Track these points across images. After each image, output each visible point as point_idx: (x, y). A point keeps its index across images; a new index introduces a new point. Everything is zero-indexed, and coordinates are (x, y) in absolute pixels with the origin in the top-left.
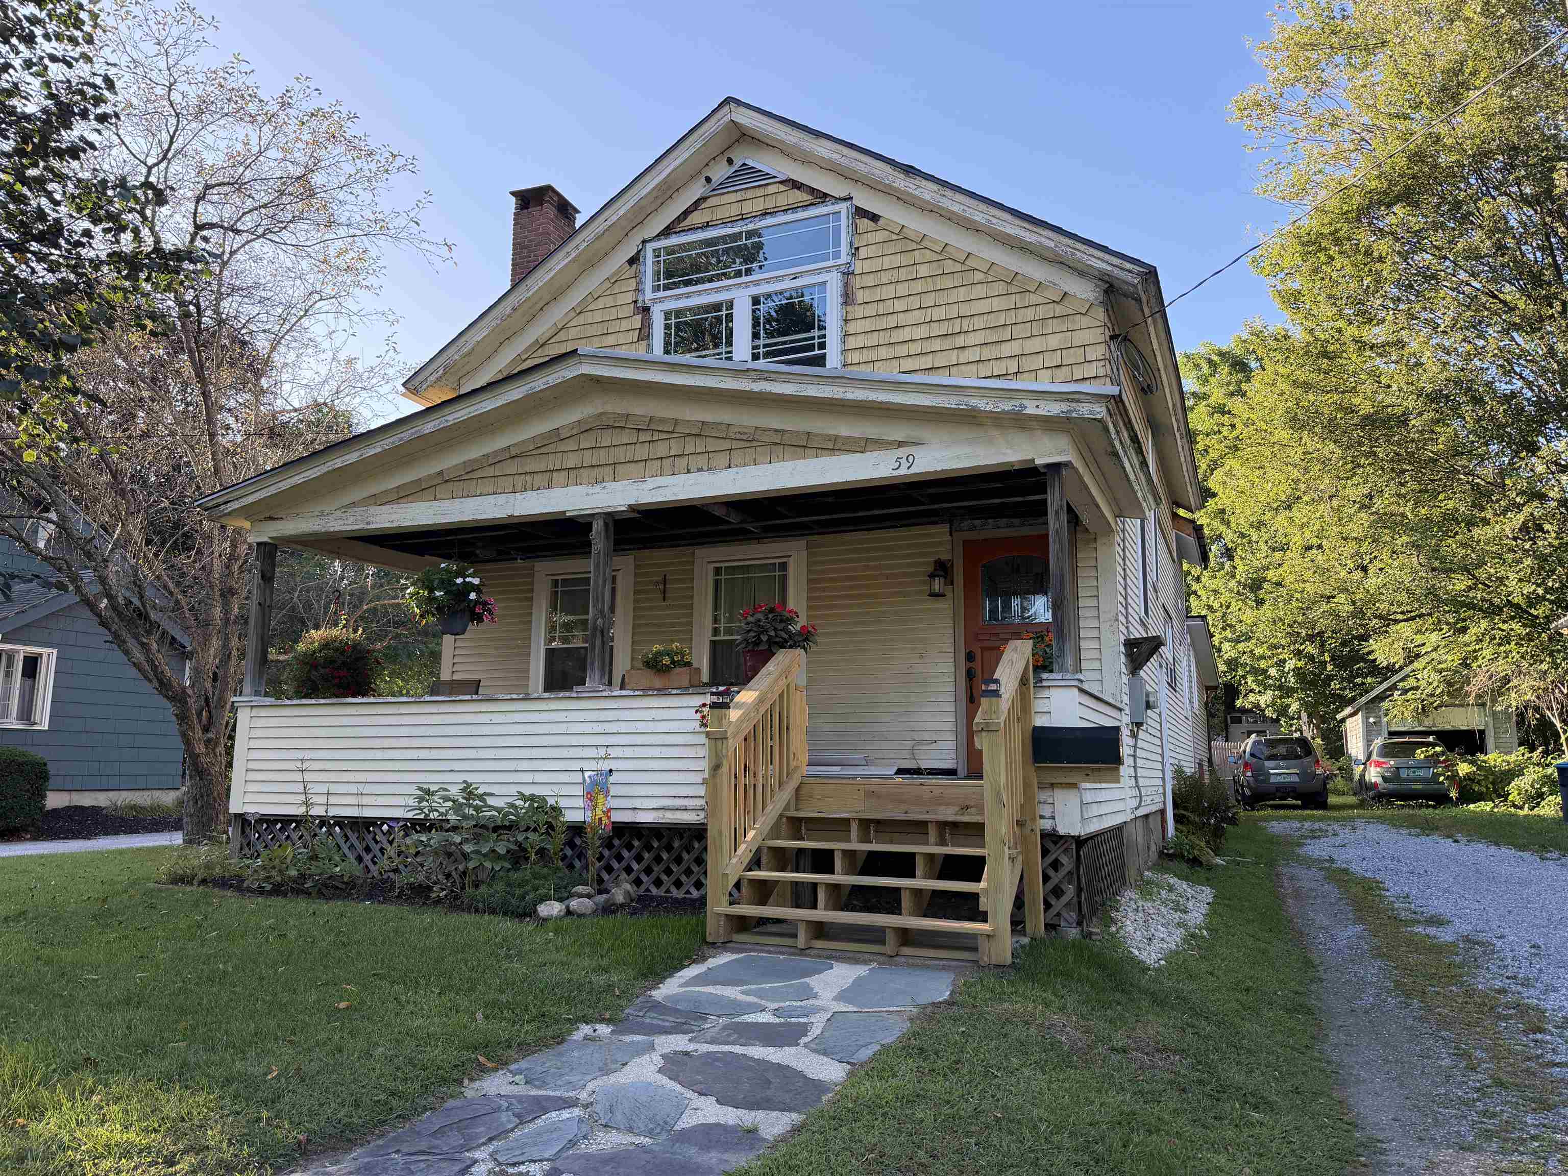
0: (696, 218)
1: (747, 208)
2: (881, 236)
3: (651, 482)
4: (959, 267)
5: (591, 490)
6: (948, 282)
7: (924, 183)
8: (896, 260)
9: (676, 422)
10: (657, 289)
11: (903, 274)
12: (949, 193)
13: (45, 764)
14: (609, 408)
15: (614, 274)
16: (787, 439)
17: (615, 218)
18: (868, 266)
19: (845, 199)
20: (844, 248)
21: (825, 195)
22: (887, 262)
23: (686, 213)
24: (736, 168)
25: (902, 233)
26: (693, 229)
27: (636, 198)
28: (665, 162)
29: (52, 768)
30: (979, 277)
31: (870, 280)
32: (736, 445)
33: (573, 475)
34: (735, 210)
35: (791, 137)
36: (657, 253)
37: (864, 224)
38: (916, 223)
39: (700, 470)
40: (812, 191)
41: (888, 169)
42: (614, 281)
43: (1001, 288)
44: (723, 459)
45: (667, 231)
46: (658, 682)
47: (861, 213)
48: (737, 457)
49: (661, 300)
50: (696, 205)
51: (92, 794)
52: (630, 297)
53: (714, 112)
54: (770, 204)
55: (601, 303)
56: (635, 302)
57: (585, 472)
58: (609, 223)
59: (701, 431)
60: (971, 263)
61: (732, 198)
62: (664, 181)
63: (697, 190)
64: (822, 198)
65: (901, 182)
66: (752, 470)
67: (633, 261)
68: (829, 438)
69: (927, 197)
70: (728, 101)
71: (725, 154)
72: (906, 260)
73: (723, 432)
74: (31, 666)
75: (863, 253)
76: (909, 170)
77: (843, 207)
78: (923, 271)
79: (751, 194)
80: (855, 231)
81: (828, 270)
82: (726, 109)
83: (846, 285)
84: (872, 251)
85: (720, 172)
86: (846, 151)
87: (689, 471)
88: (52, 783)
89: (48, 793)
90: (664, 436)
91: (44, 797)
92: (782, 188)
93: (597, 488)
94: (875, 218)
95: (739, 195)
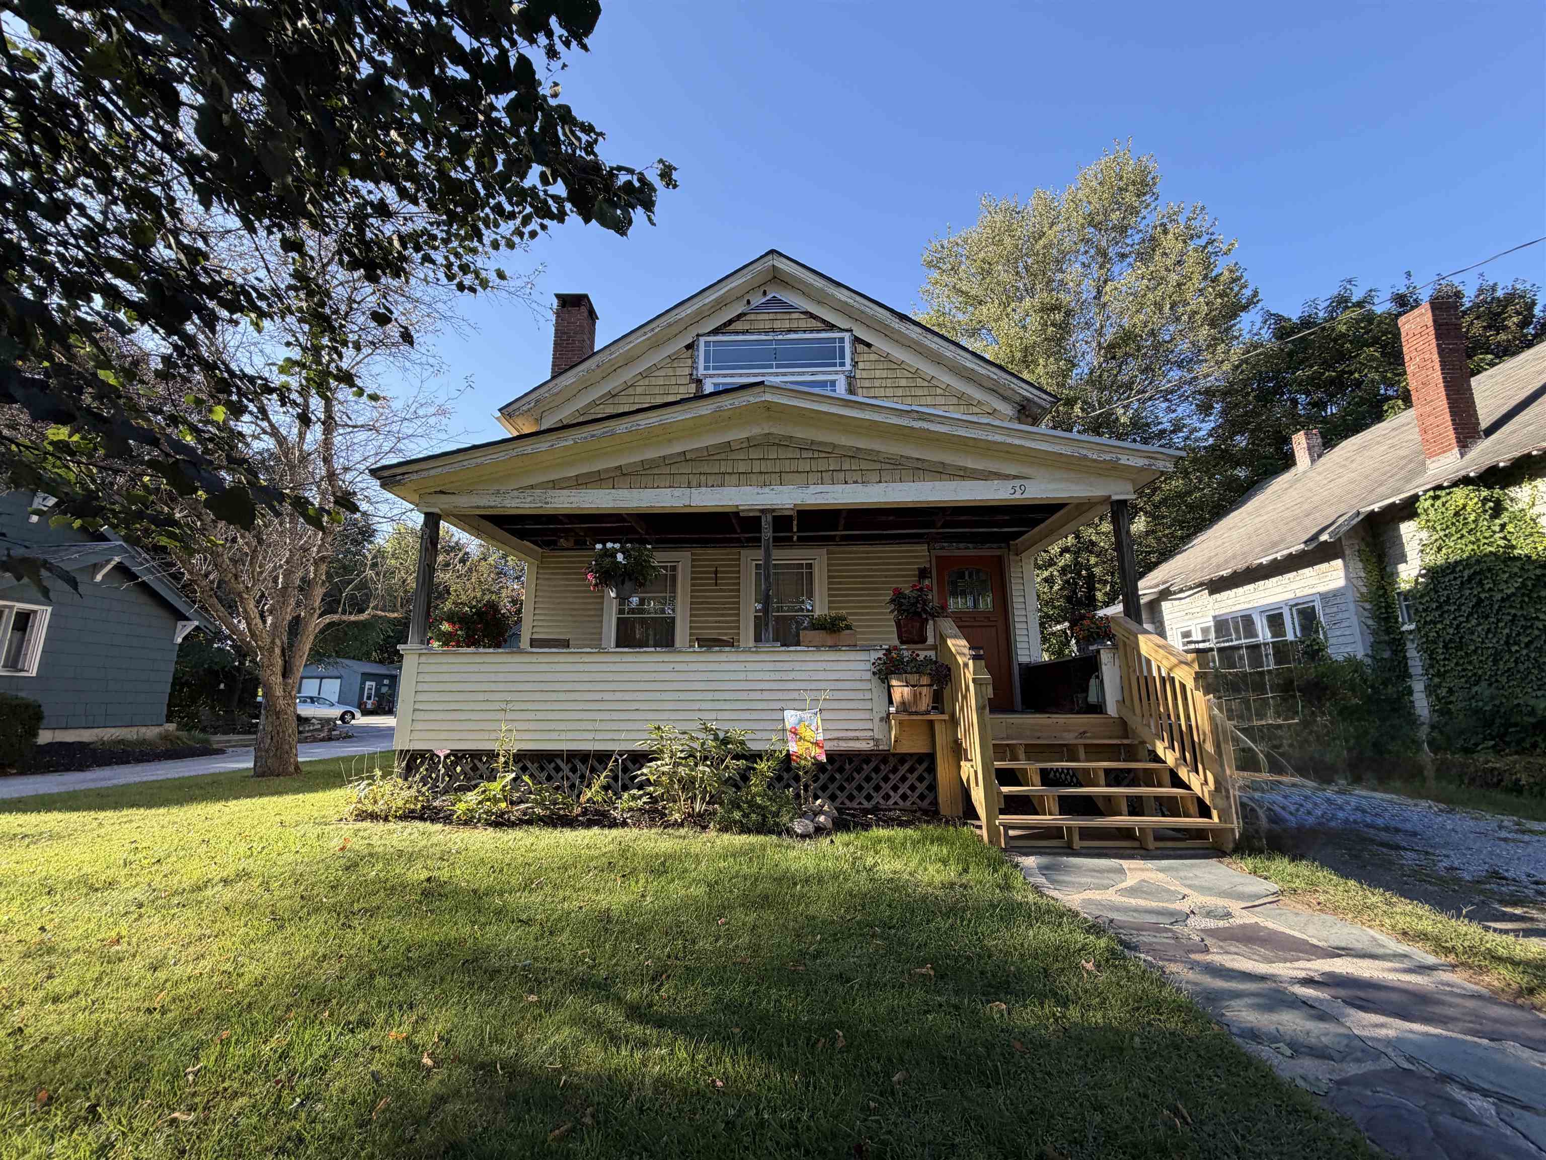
0: (738, 326)
1: (777, 325)
2: (873, 357)
3: (813, 489)
4: (926, 384)
5: (759, 490)
6: (919, 392)
7: (912, 327)
8: (884, 374)
9: (835, 446)
10: (707, 368)
11: (889, 383)
12: (930, 336)
13: (40, 706)
14: (774, 430)
15: (674, 354)
16: (926, 466)
17: (683, 314)
18: (865, 374)
19: (847, 331)
20: (848, 360)
21: (834, 326)
22: (878, 374)
23: (730, 322)
24: (768, 298)
25: (887, 358)
26: (737, 333)
27: (701, 304)
28: (724, 284)
29: (46, 711)
30: (939, 391)
31: (867, 384)
32: (884, 466)
33: (744, 478)
34: (768, 325)
35: (819, 283)
36: (707, 344)
37: (861, 348)
38: (898, 354)
39: (856, 482)
40: (824, 321)
41: (887, 314)
42: (673, 358)
43: (955, 400)
44: (875, 477)
45: (716, 332)
46: (829, 639)
47: (857, 340)
48: (886, 476)
49: (711, 376)
50: (739, 317)
51: (77, 732)
52: (687, 371)
53: (762, 257)
54: (794, 325)
55: (662, 373)
56: (691, 375)
57: (754, 477)
58: (678, 317)
59: (855, 454)
60: (934, 382)
61: (766, 317)
62: (721, 297)
63: (739, 309)
64: (832, 327)
65: (896, 324)
66: (899, 486)
67: (689, 347)
68: (960, 468)
69: (914, 336)
70: (772, 252)
71: (761, 287)
72: (890, 374)
73: (872, 456)
74: (23, 622)
75: (861, 365)
76: (903, 318)
77: (847, 336)
78: (903, 382)
79: (779, 316)
80: (854, 352)
81: (836, 373)
82: (770, 257)
83: (850, 384)
84: (868, 366)
85: (758, 300)
86: (858, 298)
87: (846, 483)
88: (45, 722)
89: (41, 732)
90: (824, 455)
91: (36, 735)
92: (803, 316)
93: (767, 490)
94: (869, 345)
95: (771, 316)
